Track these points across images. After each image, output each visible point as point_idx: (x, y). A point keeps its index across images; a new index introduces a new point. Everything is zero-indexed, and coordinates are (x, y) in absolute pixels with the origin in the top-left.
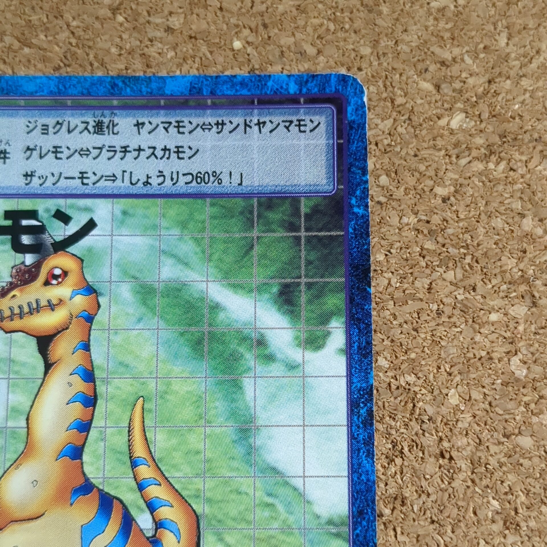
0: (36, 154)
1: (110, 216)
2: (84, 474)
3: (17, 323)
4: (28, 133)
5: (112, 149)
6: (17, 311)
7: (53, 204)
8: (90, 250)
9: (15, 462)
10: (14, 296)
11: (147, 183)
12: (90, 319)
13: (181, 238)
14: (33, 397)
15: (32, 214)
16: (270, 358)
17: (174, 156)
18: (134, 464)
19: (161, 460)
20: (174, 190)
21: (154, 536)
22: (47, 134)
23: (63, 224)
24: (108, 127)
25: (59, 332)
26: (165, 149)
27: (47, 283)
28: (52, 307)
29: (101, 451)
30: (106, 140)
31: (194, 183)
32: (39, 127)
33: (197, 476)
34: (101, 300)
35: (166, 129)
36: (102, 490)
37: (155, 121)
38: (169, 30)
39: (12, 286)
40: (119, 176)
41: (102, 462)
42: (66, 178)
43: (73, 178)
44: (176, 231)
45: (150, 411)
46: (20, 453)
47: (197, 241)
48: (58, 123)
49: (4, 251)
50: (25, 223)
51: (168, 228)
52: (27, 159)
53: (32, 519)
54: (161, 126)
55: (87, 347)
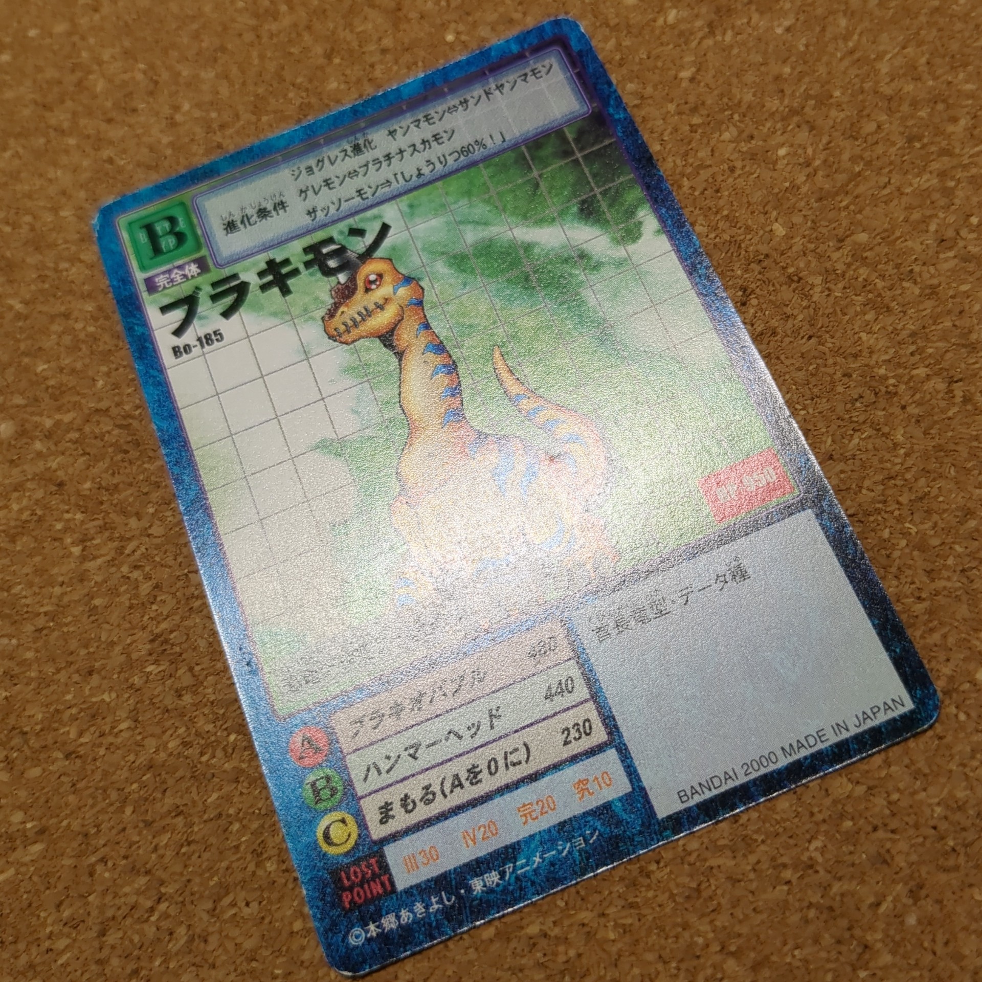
0: (310, 193)
1: (399, 215)
3: (355, 333)
4: (296, 179)
5: (377, 161)
6: (350, 323)
7: (344, 226)
8: (393, 248)
10: (343, 312)
11: (420, 175)
12: (420, 303)
13: (471, 206)
15: (330, 240)
16: (597, 267)
17: (434, 144)
20: (447, 170)
22: (313, 173)
23: (360, 238)
24: (365, 146)
25: (396, 325)
26: (424, 142)
27: (367, 290)
28: (381, 307)
30: (368, 156)
31: (462, 158)
32: (304, 172)
34: (422, 284)
35: (418, 126)
37: (404, 124)
38: (384, 51)
39: (336, 306)
40: (392, 179)
42: (346, 201)
43: (353, 198)
44: (464, 202)
45: (509, 354)
47: (488, 202)
48: (319, 161)
49: (317, 281)
50: (325, 251)
51: (455, 203)
52: (305, 200)
54: (412, 126)
55: (427, 326)
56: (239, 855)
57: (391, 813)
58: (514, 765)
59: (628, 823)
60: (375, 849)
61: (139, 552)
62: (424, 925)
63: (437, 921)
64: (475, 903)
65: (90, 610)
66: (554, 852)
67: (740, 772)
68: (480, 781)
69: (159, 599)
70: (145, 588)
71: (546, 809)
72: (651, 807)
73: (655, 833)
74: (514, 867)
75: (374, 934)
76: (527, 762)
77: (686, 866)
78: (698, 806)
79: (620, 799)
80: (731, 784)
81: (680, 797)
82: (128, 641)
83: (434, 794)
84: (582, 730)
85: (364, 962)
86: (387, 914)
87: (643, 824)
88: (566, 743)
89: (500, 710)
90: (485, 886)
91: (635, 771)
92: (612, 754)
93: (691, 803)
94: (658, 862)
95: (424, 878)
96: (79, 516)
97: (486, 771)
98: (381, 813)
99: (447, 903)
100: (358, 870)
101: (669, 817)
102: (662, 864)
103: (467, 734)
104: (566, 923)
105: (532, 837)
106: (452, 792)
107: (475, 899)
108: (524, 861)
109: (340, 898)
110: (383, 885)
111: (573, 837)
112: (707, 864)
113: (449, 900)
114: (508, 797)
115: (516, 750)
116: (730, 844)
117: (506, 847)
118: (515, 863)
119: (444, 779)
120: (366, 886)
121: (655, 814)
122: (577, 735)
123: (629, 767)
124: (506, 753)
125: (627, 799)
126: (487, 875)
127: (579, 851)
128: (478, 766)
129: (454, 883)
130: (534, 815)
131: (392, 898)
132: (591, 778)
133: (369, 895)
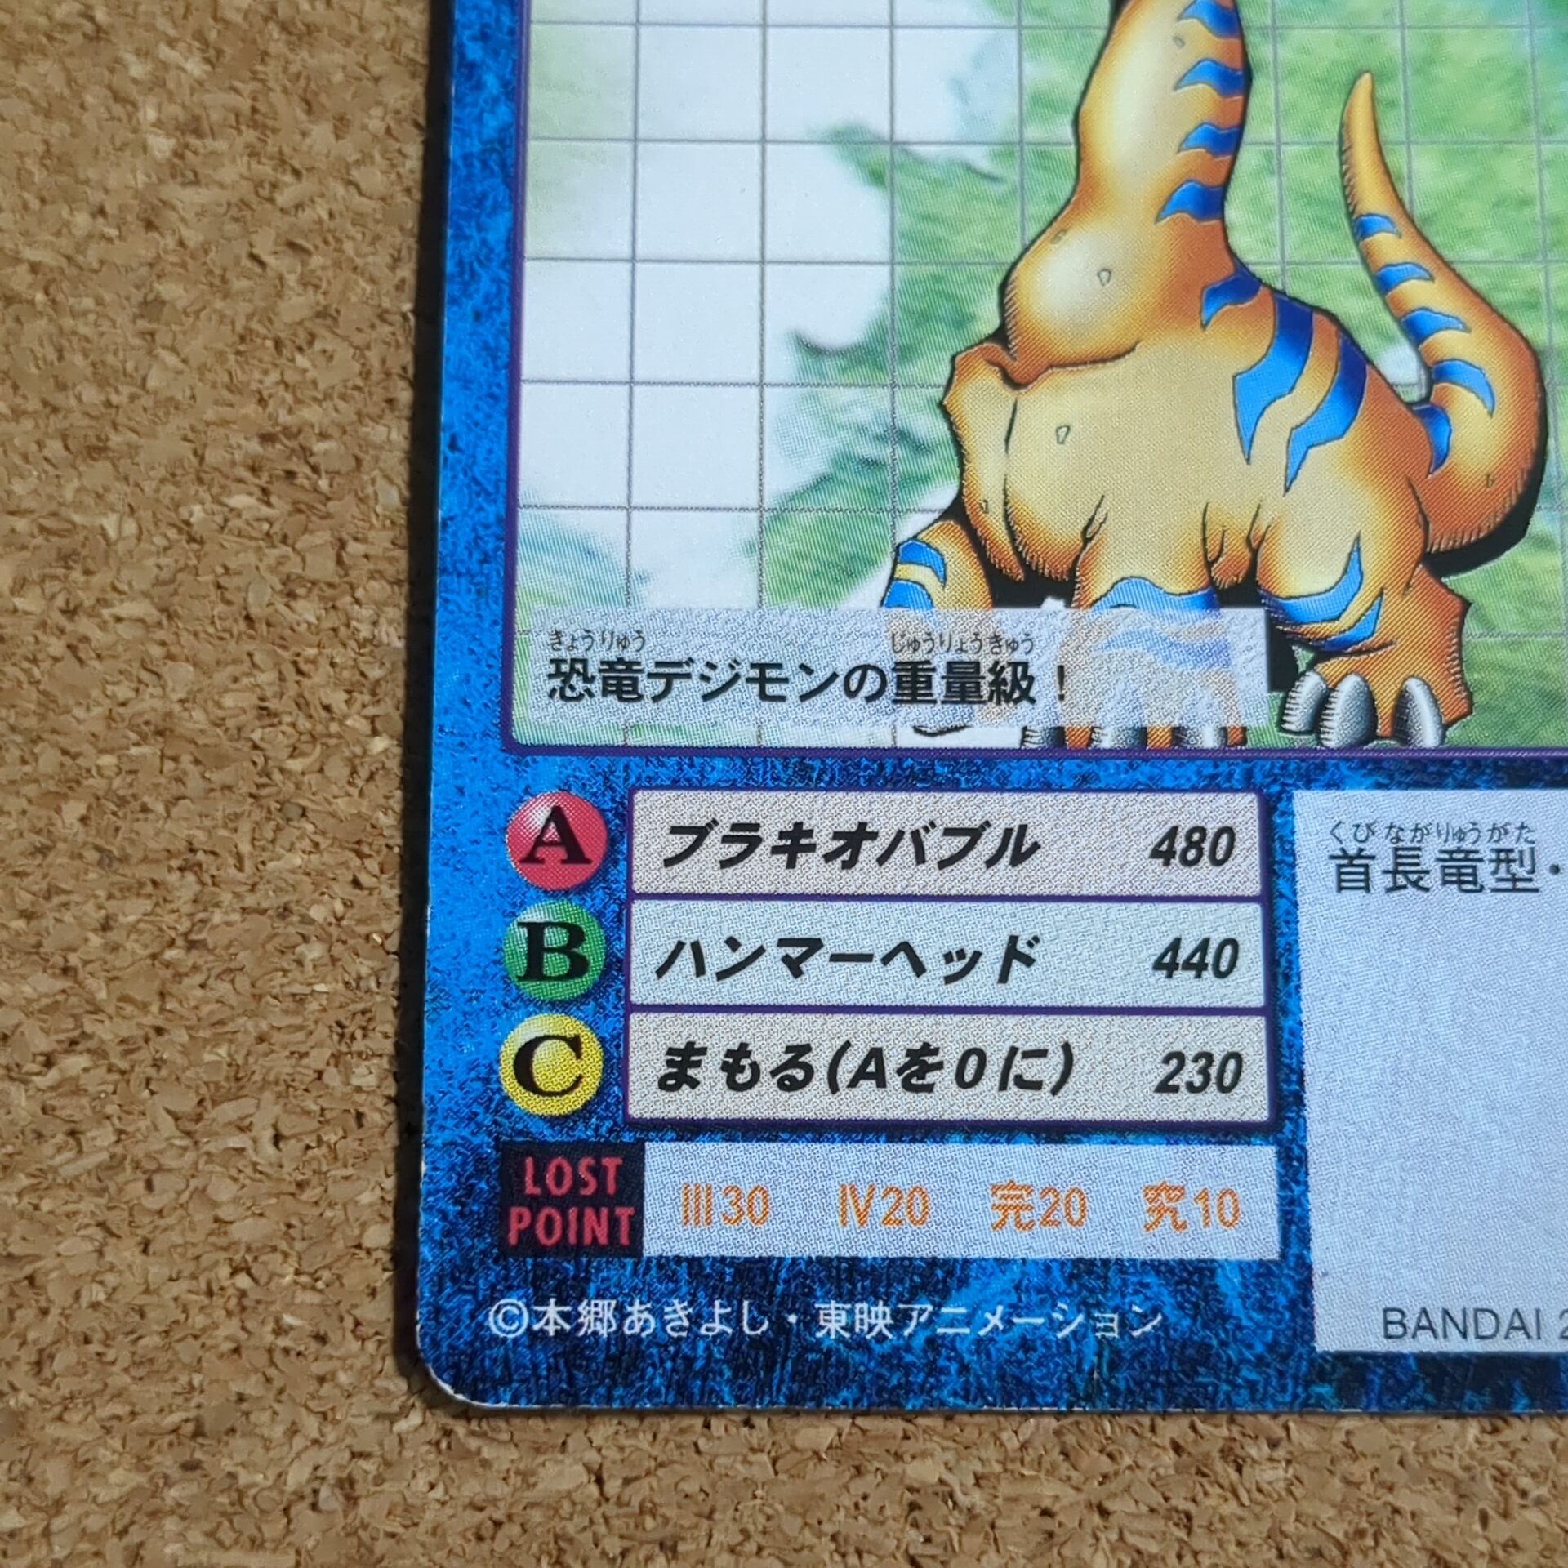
2: (1232, 254)
9: (1050, 224)
14: (1086, 70)
18: (1361, 228)
19: (1427, 220)
21: (1426, 399)
29: (1272, 197)
33: (1527, 257)
36: (1283, 293)
41: (1275, 225)
45: (1392, 104)
46: (1062, 201)
53: (1104, 360)
56: (297, 1021)
57: (691, 1072)
58: (1021, 1082)
59: (1239, 1327)
60: (627, 1137)
61: (306, 216)
62: (673, 1359)
63: (709, 1357)
64: (811, 1356)
65: (145, 303)
66: (1040, 1321)
67: (1554, 1323)
68: (929, 1088)
69: (318, 346)
70: (296, 305)
71: (1059, 1214)
72: (1309, 1317)
73: (1295, 1378)
74: (934, 1314)
75: (551, 1330)
76: (1055, 1091)
77: (1336, 1482)
78: (1423, 1359)
79: (1242, 1267)
80: (1519, 1344)
81: (1387, 1323)
82: (210, 415)
83: (809, 1071)
84: (1213, 1071)
85: (506, 1381)
86: (600, 1295)
87: (1271, 1347)
88: (1165, 1087)
89: (1037, 947)
90: (849, 1328)
91: (1305, 1218)
92: (1264, 1155)
93: (1407, 1346)
94: (1274, 1444)
95: (715, 1252)
96: (195, 67)
97: (950, 1071)
98: (670, 1063)
99: (746, 1330)
100: (567, 1169)
101: (1342, 1358)
102: (1280, 1453)
103: (937, 969)
104: (1005, 1488)
105: (1003, 1263)
106: (853, 1083)
107: (816, 1346)
108: (963, 1310)
109: (504, 1216)
110: (614, 1222)
111: (1098, 1305)
112: (1390, 1498)
113: (754, 1325)
114: (979, 1150)
115: (1041, 1053)
116: (1460, 1473)
117: (933, 1262)
118: (939, 1306)
119: (847, 1045)
120: (573, 1213)
121: (1313, 1337)
122: (1198, 1080)
123: (1292, 1202)
124: (1013, 1051)
125: (1262, 1272)
126: (865, 1306)
127: (1100, 1342)
128: (935, 1052)
129: (780, 1288)
130: (1025, 1216)
131: (623, 1267)
132: (1192, 1191)
133: (572, 1239)
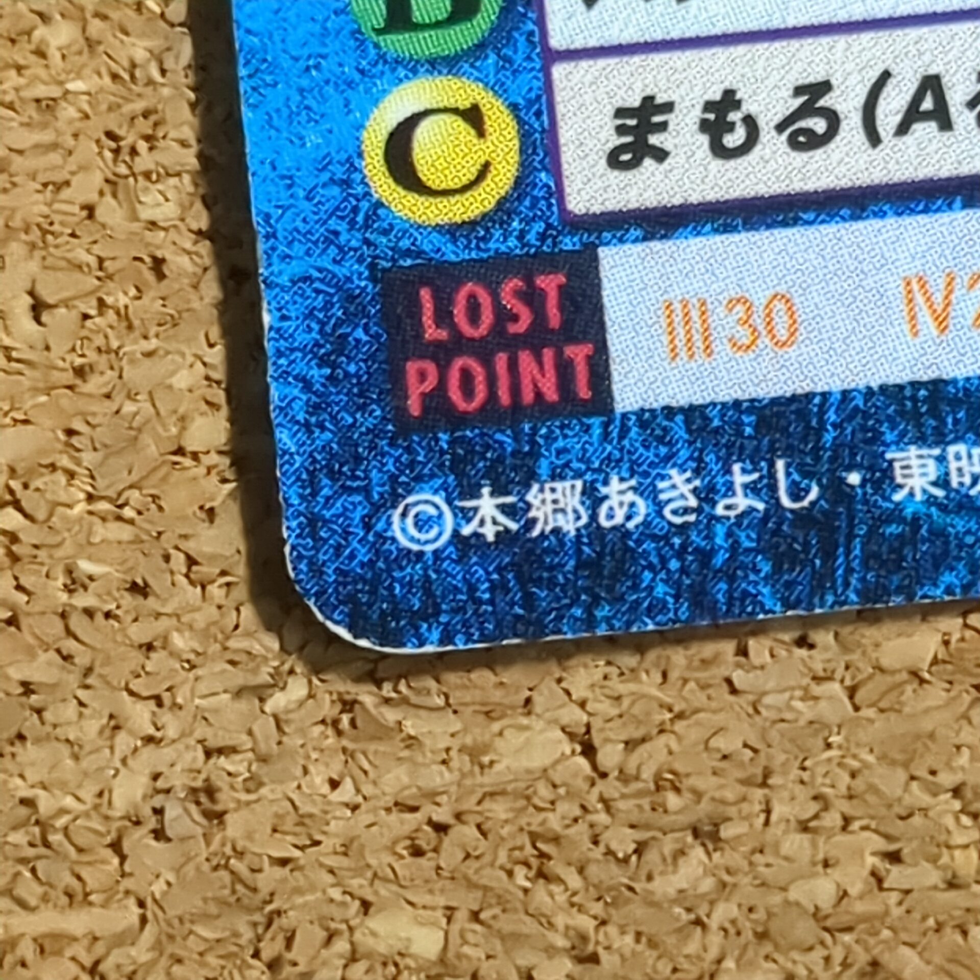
56: (47, 137)
57: (654, 140)
60: (569, 243)
62: (681, 554)
63: (735, 547)
64: (893, 529)
75: (489, 532)
83: (833, 119)
85: (430, 613)
86: (556, 476)
90: (943, 482)
95: (726, 395)
98: (621, 130)
99: (786, 502)
100: (484, 299)
106: (903, 129)
107: (895, 514)
109: (397, 378)
110: (564, 369)
113: (796, 494)
119: (886, 75)
120: (501, 360)
126: (961, 448)
129: (829, 437)
131: (587, 429)
133: (504, 397)
